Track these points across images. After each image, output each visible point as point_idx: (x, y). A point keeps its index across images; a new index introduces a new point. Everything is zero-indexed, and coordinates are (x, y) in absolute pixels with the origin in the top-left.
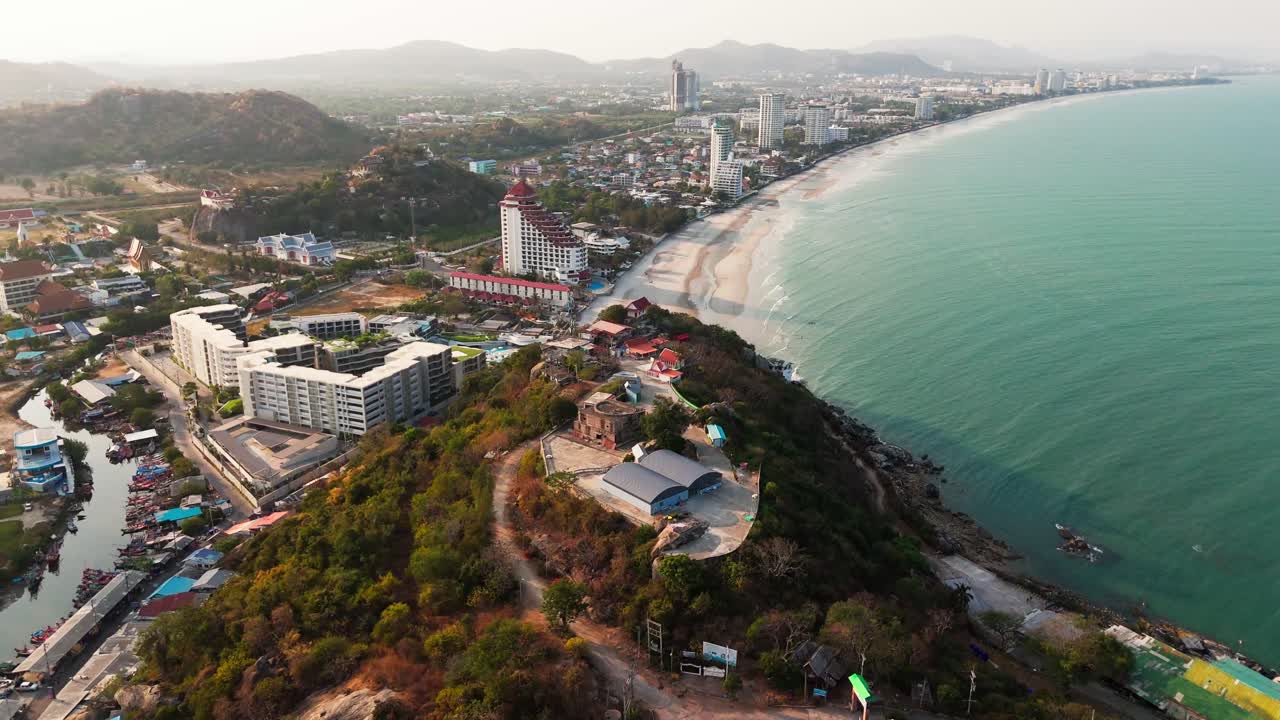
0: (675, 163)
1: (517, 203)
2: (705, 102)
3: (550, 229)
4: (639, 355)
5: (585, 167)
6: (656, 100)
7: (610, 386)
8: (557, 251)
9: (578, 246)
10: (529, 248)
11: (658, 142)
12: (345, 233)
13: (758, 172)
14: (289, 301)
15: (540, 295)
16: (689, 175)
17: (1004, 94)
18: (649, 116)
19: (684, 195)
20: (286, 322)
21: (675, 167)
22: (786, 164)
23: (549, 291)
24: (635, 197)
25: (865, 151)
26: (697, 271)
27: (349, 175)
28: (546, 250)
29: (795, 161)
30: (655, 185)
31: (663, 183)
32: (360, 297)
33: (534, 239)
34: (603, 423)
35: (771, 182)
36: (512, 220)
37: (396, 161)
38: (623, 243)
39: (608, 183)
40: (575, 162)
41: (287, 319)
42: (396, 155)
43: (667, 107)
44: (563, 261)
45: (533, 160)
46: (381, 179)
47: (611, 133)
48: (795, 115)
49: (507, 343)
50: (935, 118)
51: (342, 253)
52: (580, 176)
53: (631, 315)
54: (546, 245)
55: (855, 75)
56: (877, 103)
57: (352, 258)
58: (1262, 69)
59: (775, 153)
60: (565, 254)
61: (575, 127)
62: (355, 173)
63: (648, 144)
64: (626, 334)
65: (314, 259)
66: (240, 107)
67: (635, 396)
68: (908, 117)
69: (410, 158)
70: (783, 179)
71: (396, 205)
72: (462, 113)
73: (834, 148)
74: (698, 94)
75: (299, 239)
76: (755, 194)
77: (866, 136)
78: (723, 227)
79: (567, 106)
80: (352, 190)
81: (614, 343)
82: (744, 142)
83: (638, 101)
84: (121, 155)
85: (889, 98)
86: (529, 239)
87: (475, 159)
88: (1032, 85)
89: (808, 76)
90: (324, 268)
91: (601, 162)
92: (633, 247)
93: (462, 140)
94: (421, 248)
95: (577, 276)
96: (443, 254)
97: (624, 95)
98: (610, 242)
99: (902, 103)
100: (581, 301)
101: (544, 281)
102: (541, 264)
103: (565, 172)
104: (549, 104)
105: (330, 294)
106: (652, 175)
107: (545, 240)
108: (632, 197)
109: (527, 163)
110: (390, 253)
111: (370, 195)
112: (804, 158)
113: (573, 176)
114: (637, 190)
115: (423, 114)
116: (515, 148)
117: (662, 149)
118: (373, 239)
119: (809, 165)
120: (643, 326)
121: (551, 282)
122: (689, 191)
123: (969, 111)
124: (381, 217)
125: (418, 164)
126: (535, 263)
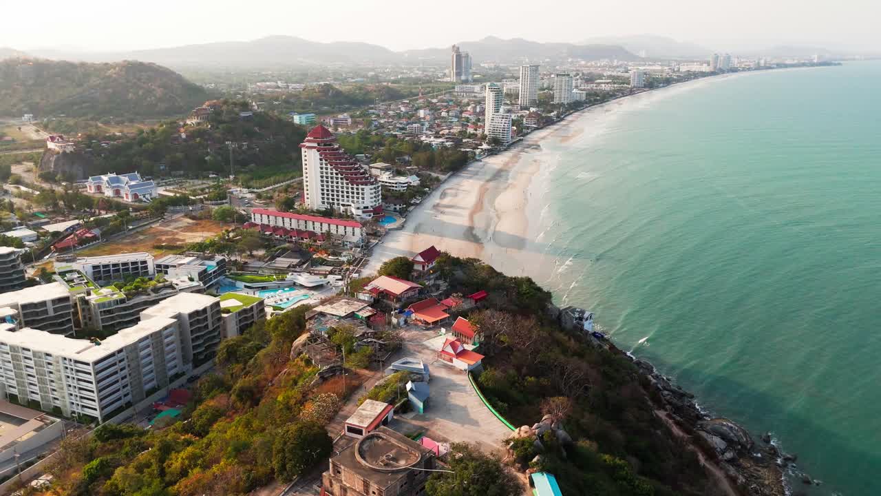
0: (456, 117)
1: (316, 145)
2: (476, 76)
3: (346, 169)
4: (427, 323)
5: (386, 120)
6: (440, 75)
7: (385, 386)
8: (352, 189)
9: (372, 184)
10: (327, 186)
11: (443, 102)
12: (173, 173)
13: (522, 123)
14: (95, 238)
15: (333, 231)
16: (468, 126)
17: (689, 71)
18: (435, 85)
19: (464, 141)
20: (69, 264)
21: (456, 120)
22: (543, 118)
23: (343, 228)
24: (425, 142)
25: (600, 109)
26: (479, 206)
27: (182, 123)
28: (342, 187)
29: (549, 115)
30: (441, 133)
31: (447, 131)
32: (166, 233)
33: (332, 178)
34: (366, 485)
35: (532, 131)
36: (311, 159)
37: (225, 112)
38: (414, 181)
39: (403, 131)
40: (378, 116)
41: (72, 260)
42: (225, 108)
43: (448, 79)
44: (358, 198)
45: (345, 114)
46: (209, 126)
47: (408, 96)
48: (543, 84)
49: (295, 283)
50: (645, 86)
51: (166, 190)
52: (382, 126)
53: (418, 267)
54: (342, 184)
55: (579, 60)
56: (600, 77)
57: (172, 194)
58: (857, 57)
59: (532, 110)
60: (360, 191)
61: (380, 91)
62: (189, 122)
63: (435, 104)
64: (411, 293)
65: (136, 196)
66: (115, 74)
67: (421, 405)
68: (625, 85)
69: (236, 110)
70: (542, 128)
71: (220, 149)
72: (297, 82)
73: (576, 106)
74: (471, 71)
75: (124, 178)
76: (520, 140)
77: (598, 98)
78: (497, 167)
79: (376, 78)
80: (184, 136)
81: (397, 306)
82: (508, 102)
83: (427, 75)
84: (14, 110)
85: (609, 73)
86: (327, 178)
87: (300, 113)
88: (709, 65)
89: (548, 60)
90: (143, 204)
91: (399, 116)
92: (423, 185)
93: (292, 100)
94: (237, 185)
95: (371, 211)
96: (255, 190)
97: (417, 72)
98: (402, 179)
99: (619, 76)
100: (374, 235)
101: (341, 216)
102: (338, 200)
103: (370, 123)
104: (364, 77)
105: (139, 230)
106: (438, 126)
107: (342, 179)
108: (422, 142)
109: (340, 116)
110: (207, 190)
111: (198, 140)
112: (555, 113)
113: (375, 126)
114: (427, 137)
115: (268, 83)
116: (332, 106)
117: (446, 107)
118: (197, 178)
119: (560, 118)
120: (432, 282)
121: (346, 217)
122: (469, 138)
123: (668, 82)
124: (206, 158)
125: (243, 114)
126: (333, 199)
